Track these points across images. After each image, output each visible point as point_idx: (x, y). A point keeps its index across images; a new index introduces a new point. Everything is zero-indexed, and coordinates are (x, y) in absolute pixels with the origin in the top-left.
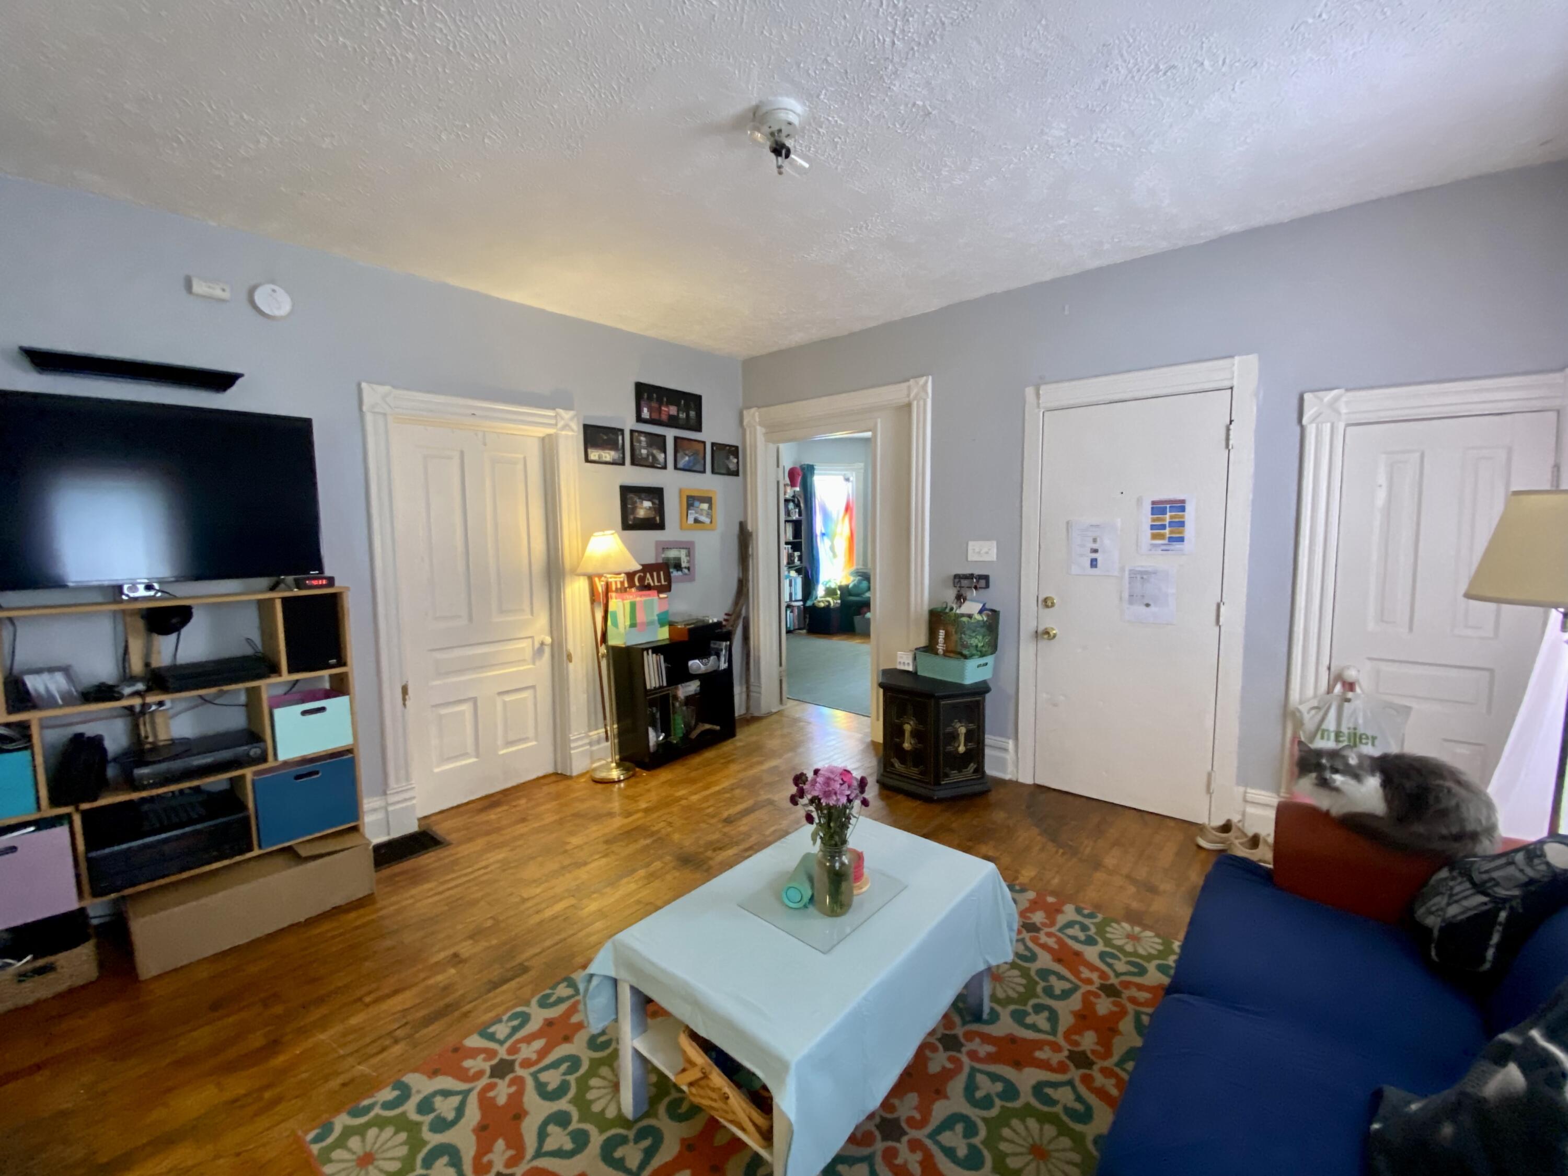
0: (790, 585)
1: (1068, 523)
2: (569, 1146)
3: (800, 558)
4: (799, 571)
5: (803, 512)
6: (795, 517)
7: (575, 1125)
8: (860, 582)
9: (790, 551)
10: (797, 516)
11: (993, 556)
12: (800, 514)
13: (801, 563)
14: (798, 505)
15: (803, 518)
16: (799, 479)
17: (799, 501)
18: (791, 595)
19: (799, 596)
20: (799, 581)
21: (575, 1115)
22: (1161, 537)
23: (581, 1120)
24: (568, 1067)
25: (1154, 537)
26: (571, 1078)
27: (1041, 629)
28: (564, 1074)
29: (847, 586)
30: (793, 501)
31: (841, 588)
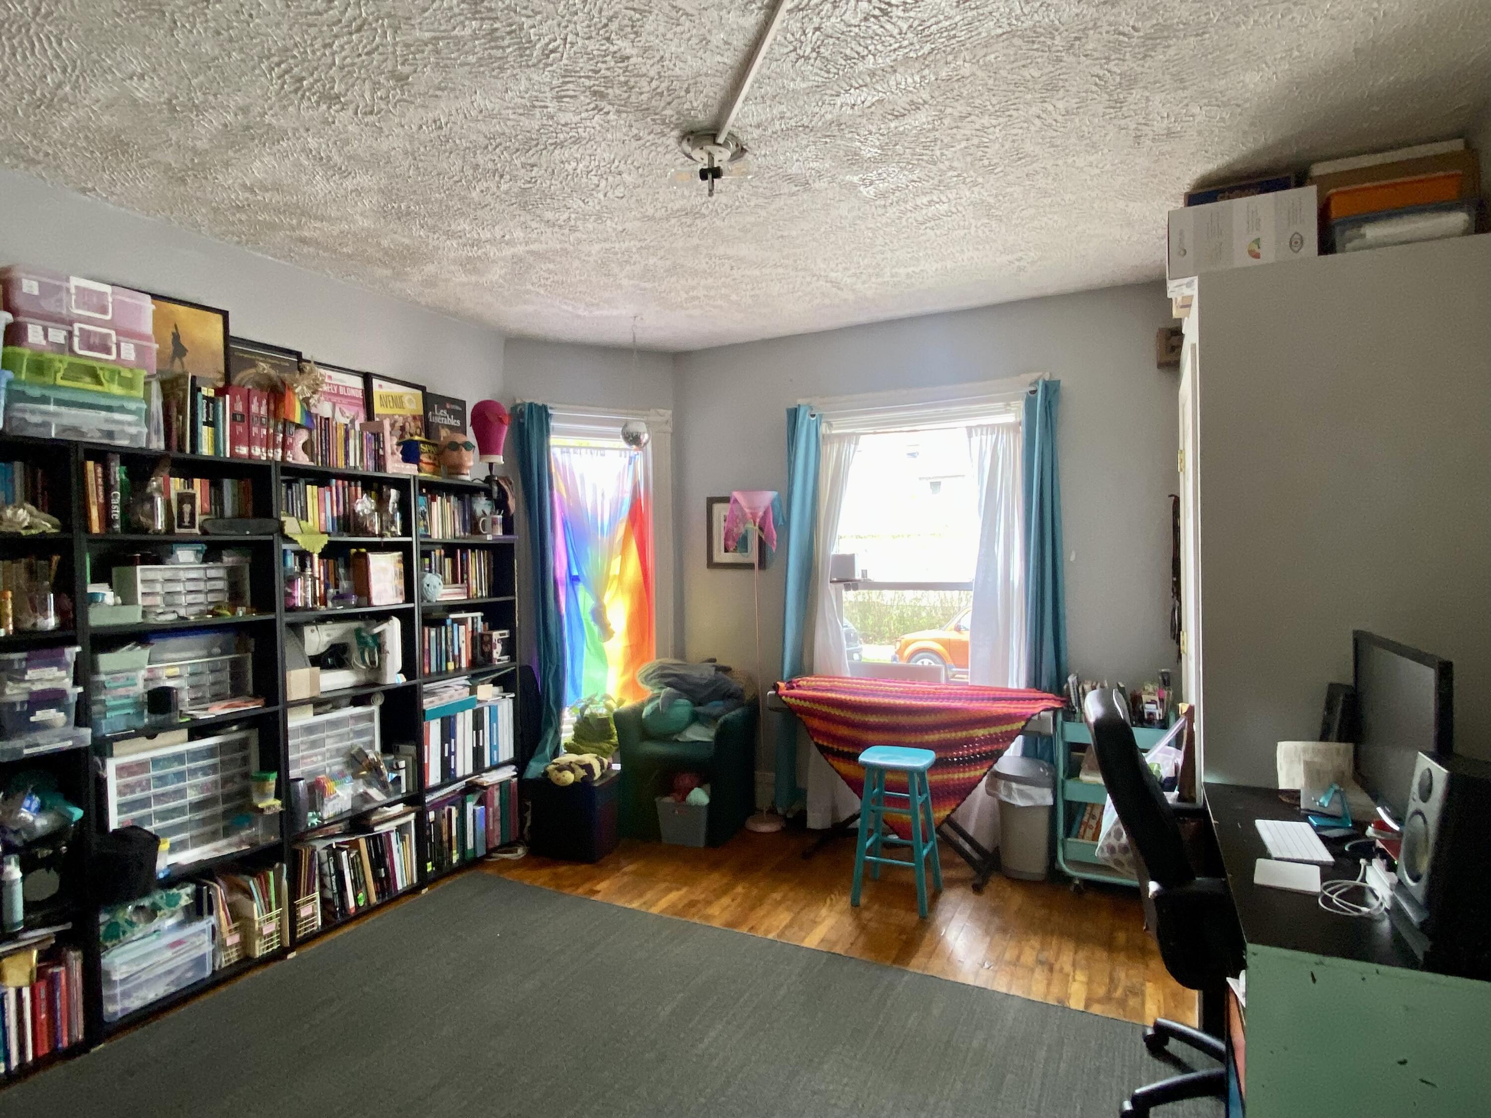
0: (478, 725)
3: (509, 647)
4: (504, 682)
5: (520, 524)
6: (494, 534)
8: (669, 701)
9: (480, 626)
10: (499, 532)
12: (508, 528)
13: (513, 659)
14: (500, 504)
15: (519, 538)
16: (504, 434)
17: (503, 493)
18: (478, 752)
19: (506, 751)
20: (506, 708)
29: (636, 712)
30: (489, 495)
31: (619, 718)
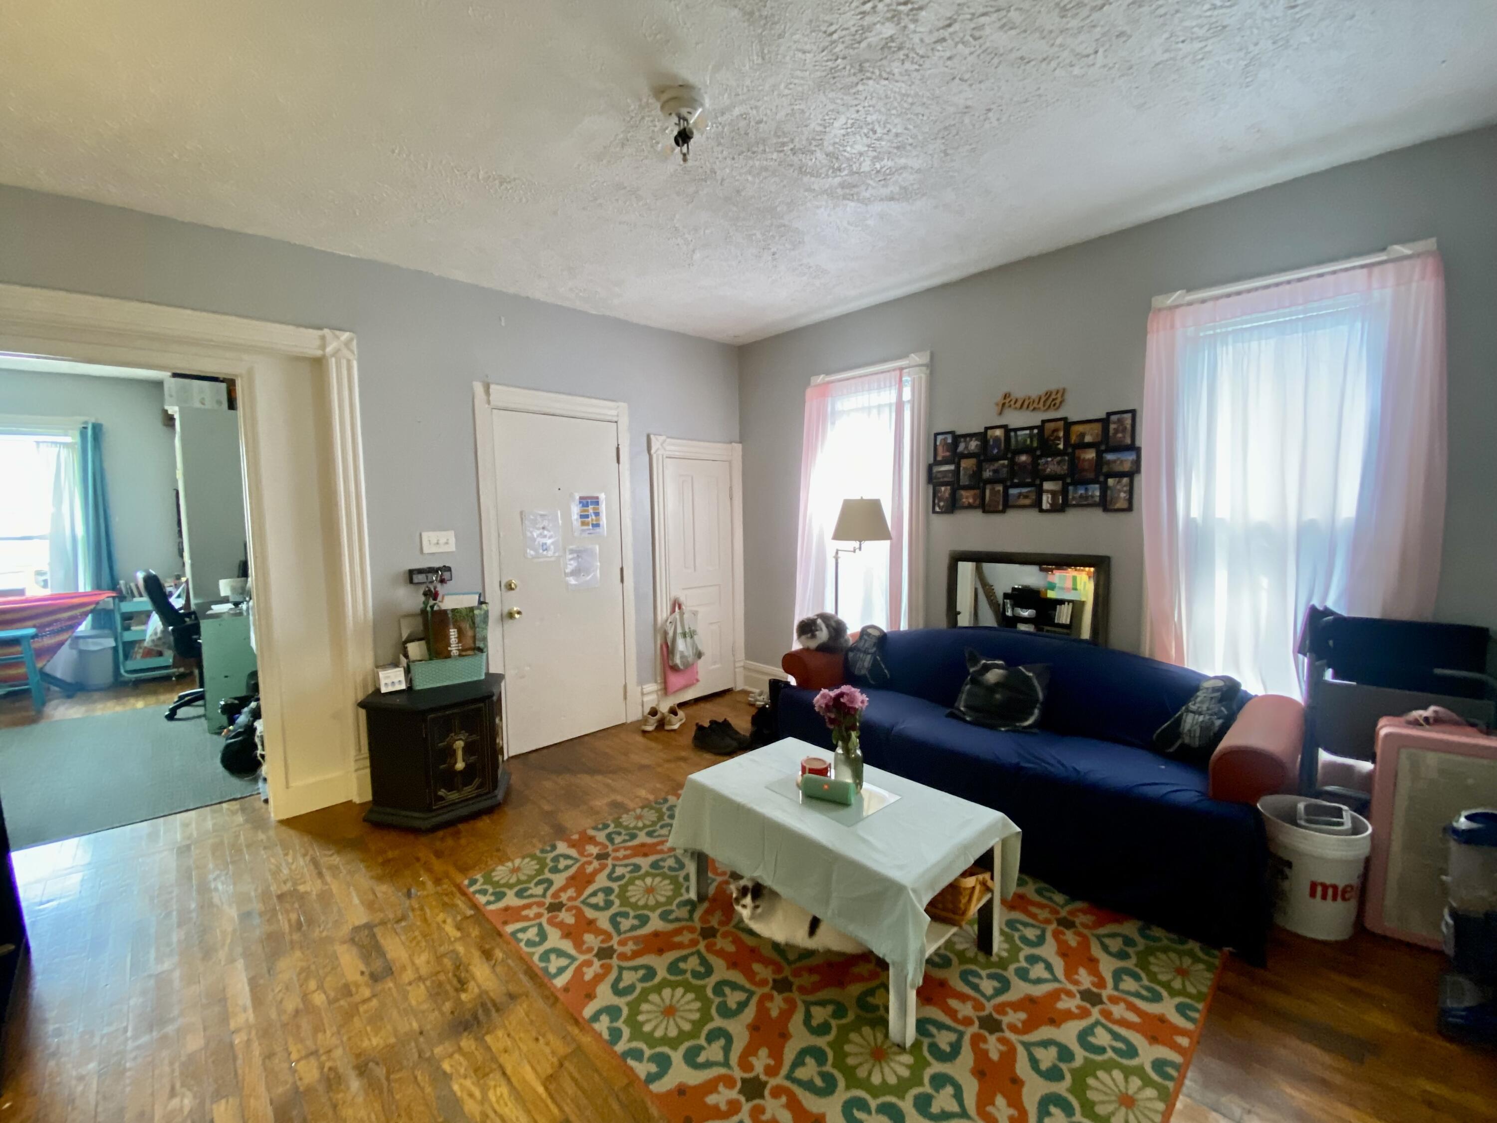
1: (521, 513)
2: (949, 1090)
7: (927, 1088)
11: (452, 547)
21: (916, 1091)
22: (588, 524)
23: (921, 1083)
24: (858, 1110)
25: (583, 524)
26: (873, 1104)
27: (506, 611)
28: (869, 1112)
